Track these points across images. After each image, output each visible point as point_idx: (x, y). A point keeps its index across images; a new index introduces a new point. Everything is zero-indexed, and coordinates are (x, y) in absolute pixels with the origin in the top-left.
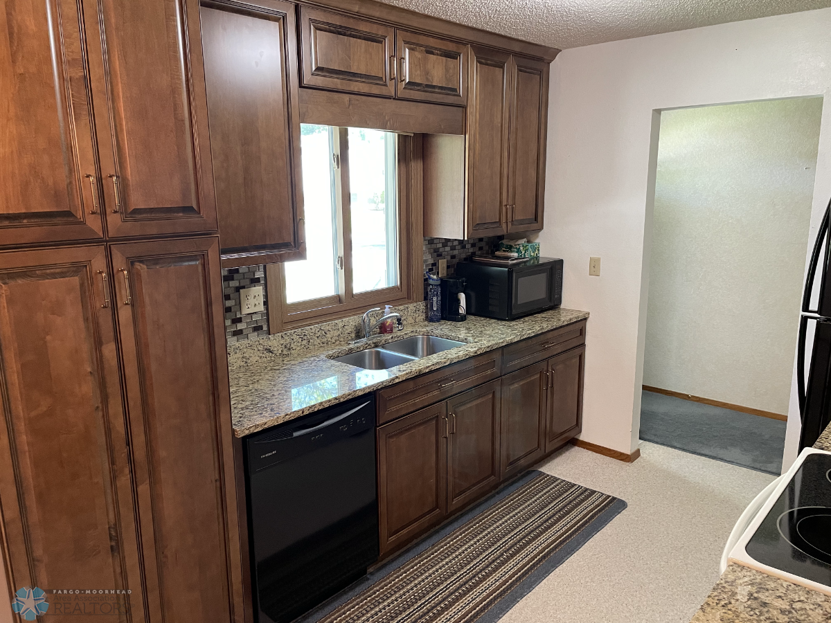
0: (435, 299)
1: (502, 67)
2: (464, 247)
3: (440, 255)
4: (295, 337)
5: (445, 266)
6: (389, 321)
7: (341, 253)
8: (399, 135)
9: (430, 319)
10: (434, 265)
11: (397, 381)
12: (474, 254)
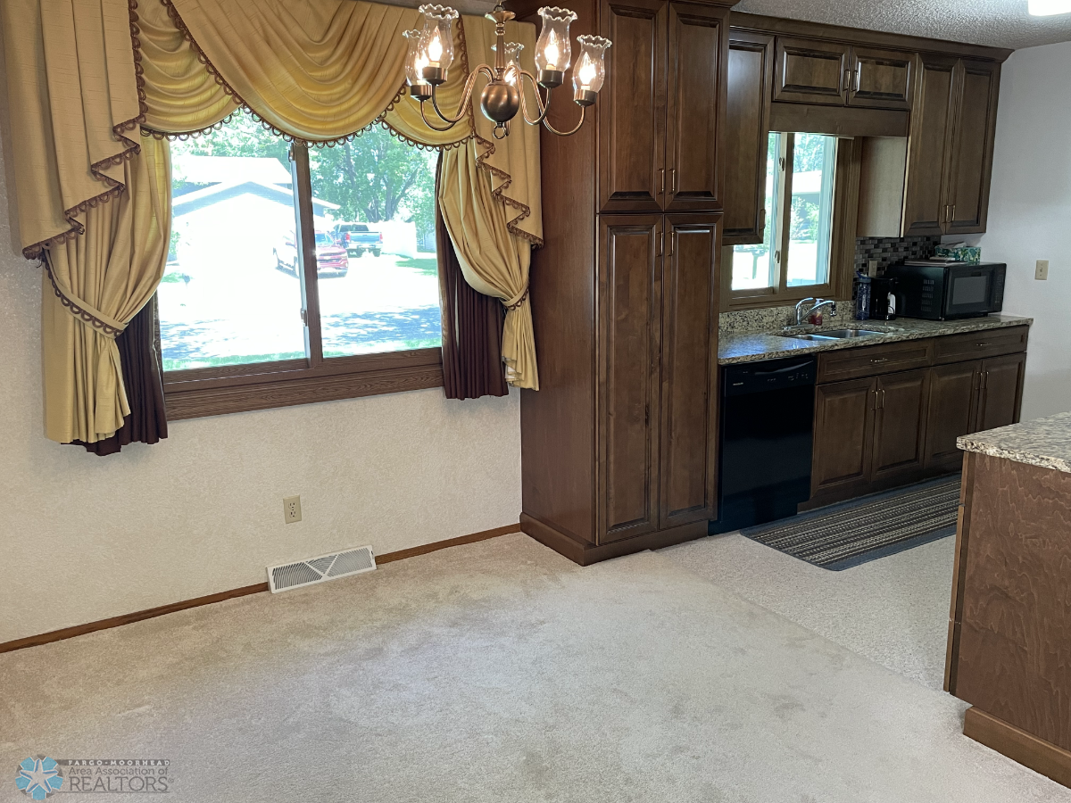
0: (864, 297)
1: (950, 71)
2: (896, 250)
3: (871, 256)
4: (738, 317)
5: (875, 267)
6: (819, 313)
7: (780, 249)
8: (839, 139)
9: (857, 318)
10: (864, 265)
11: (836, 348)
12: (906, 258)
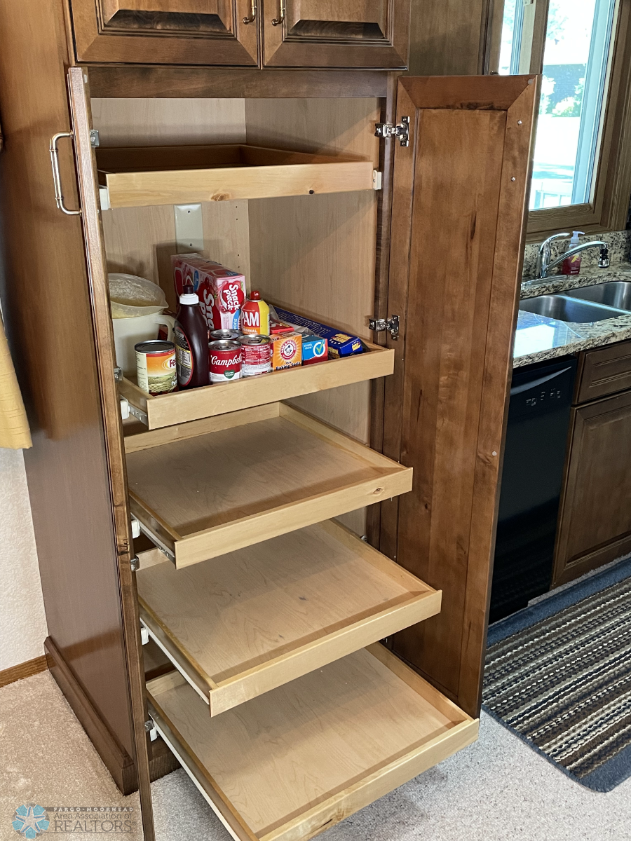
6: (577, 255)
